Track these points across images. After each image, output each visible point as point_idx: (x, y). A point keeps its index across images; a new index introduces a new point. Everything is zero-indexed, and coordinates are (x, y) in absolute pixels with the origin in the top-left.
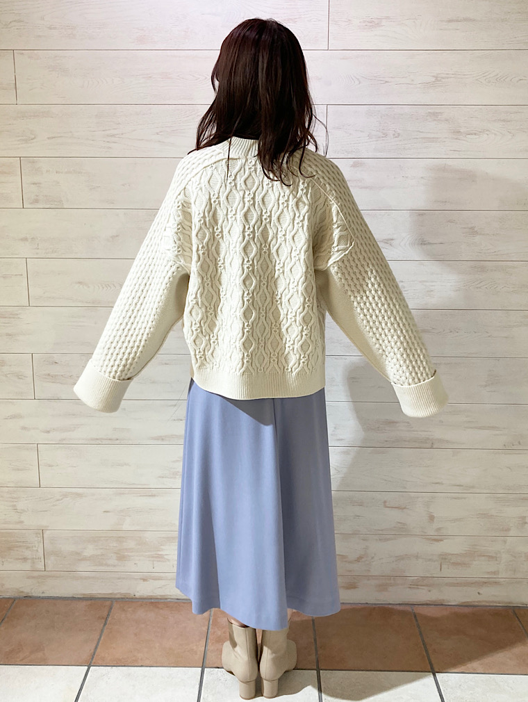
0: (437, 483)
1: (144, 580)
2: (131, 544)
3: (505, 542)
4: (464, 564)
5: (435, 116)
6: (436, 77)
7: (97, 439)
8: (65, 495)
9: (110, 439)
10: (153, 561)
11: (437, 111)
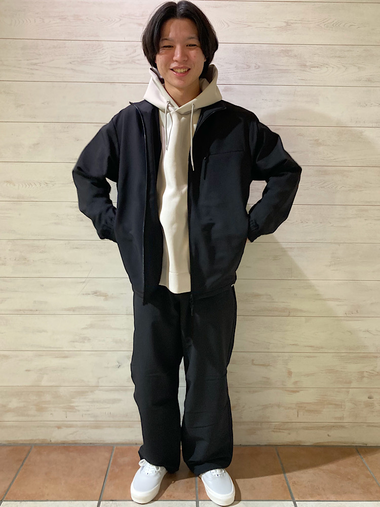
0: (293, 345)
1: (59, 427)
2: (48, 397)
3: (348, 392)
4: (316, 411)
5: (286, 53)
6: (287, 23)
7: (20, 310)
9: (31, 310)
10: (66, 411)
11: (288, 49)
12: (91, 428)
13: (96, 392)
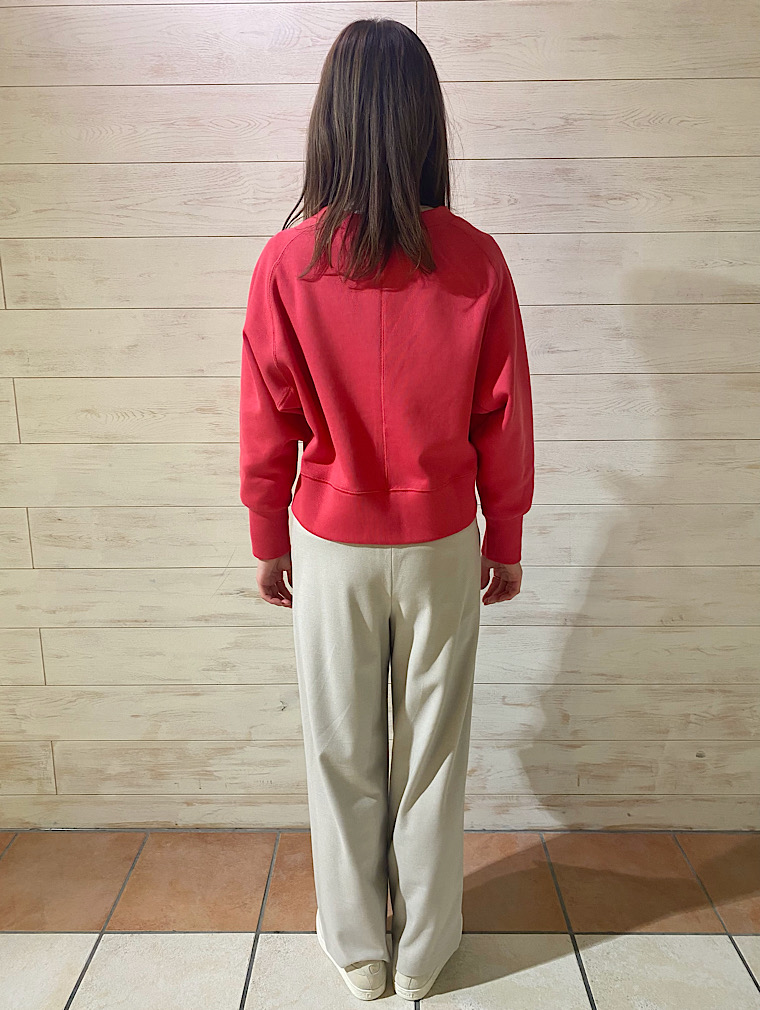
1: (188, 804)
2: (169, 758)
3: (663, 747)
4: (609, 777)
5: (565, 174)
6: (567, 120)
7: (119, 621)
8: (80, 695)
9: (136, 621)
10: (199, 779)
11: (568, 167)
12: (241, 805)
13: (248, 749)
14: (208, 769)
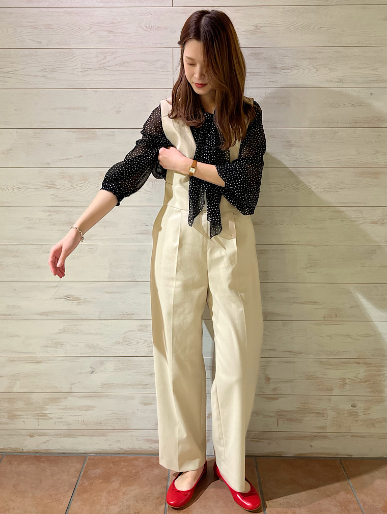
1: (31, 436)
2: (20, 404)
3: (330, 400)
4: (297, 420)
5: (256, 55)
6: (256, 27)
9: (4, 315)
10: (38, 419)
11: (258, 52)
12: (64, 437)
13: (70, 398)
14: (44, 412)
